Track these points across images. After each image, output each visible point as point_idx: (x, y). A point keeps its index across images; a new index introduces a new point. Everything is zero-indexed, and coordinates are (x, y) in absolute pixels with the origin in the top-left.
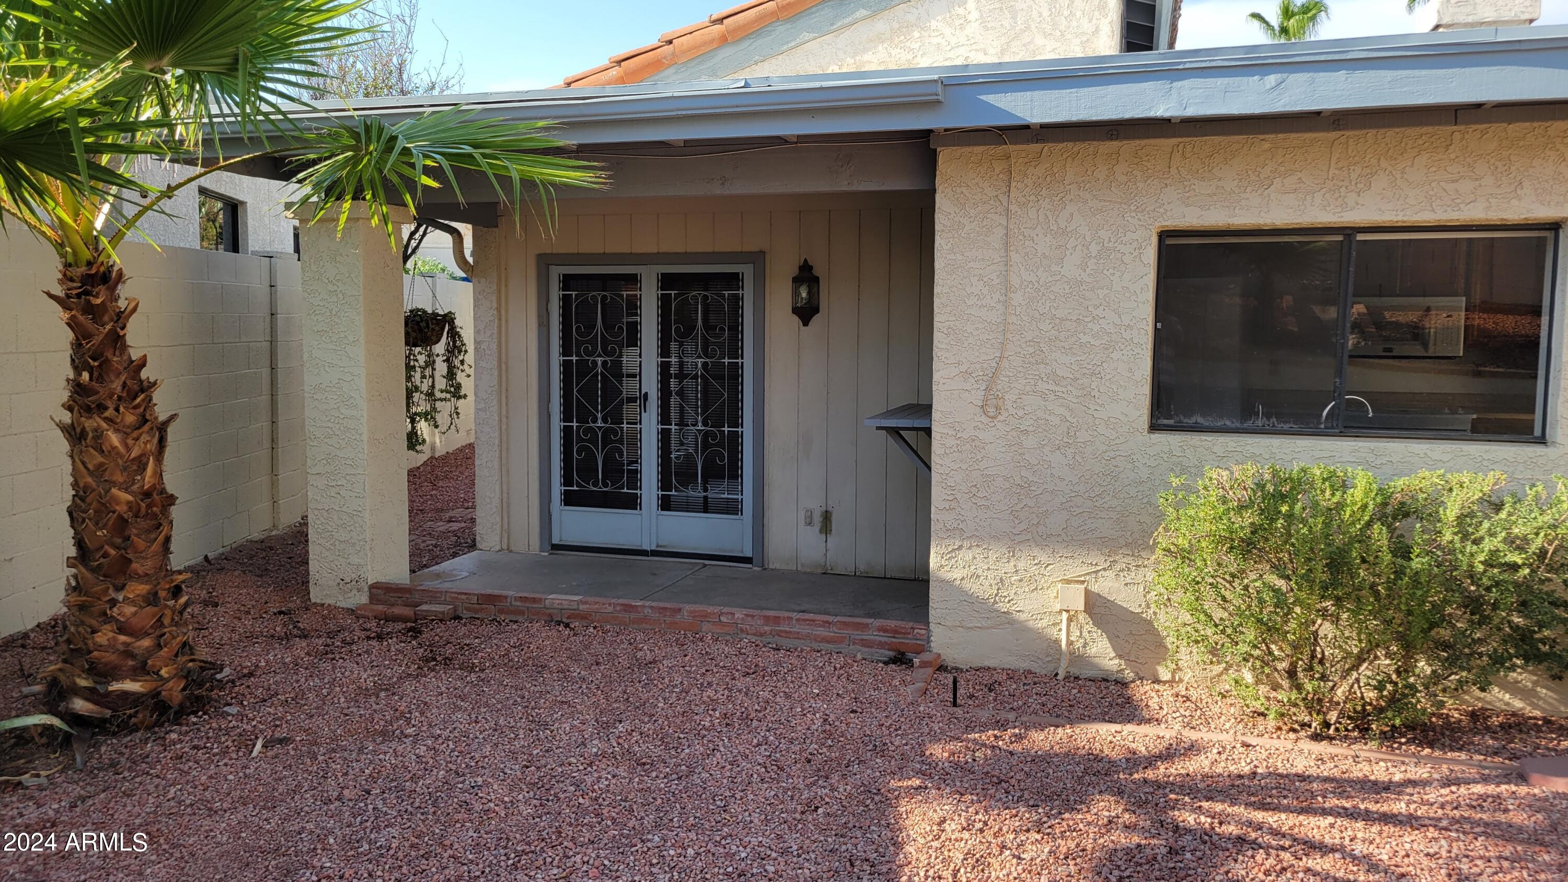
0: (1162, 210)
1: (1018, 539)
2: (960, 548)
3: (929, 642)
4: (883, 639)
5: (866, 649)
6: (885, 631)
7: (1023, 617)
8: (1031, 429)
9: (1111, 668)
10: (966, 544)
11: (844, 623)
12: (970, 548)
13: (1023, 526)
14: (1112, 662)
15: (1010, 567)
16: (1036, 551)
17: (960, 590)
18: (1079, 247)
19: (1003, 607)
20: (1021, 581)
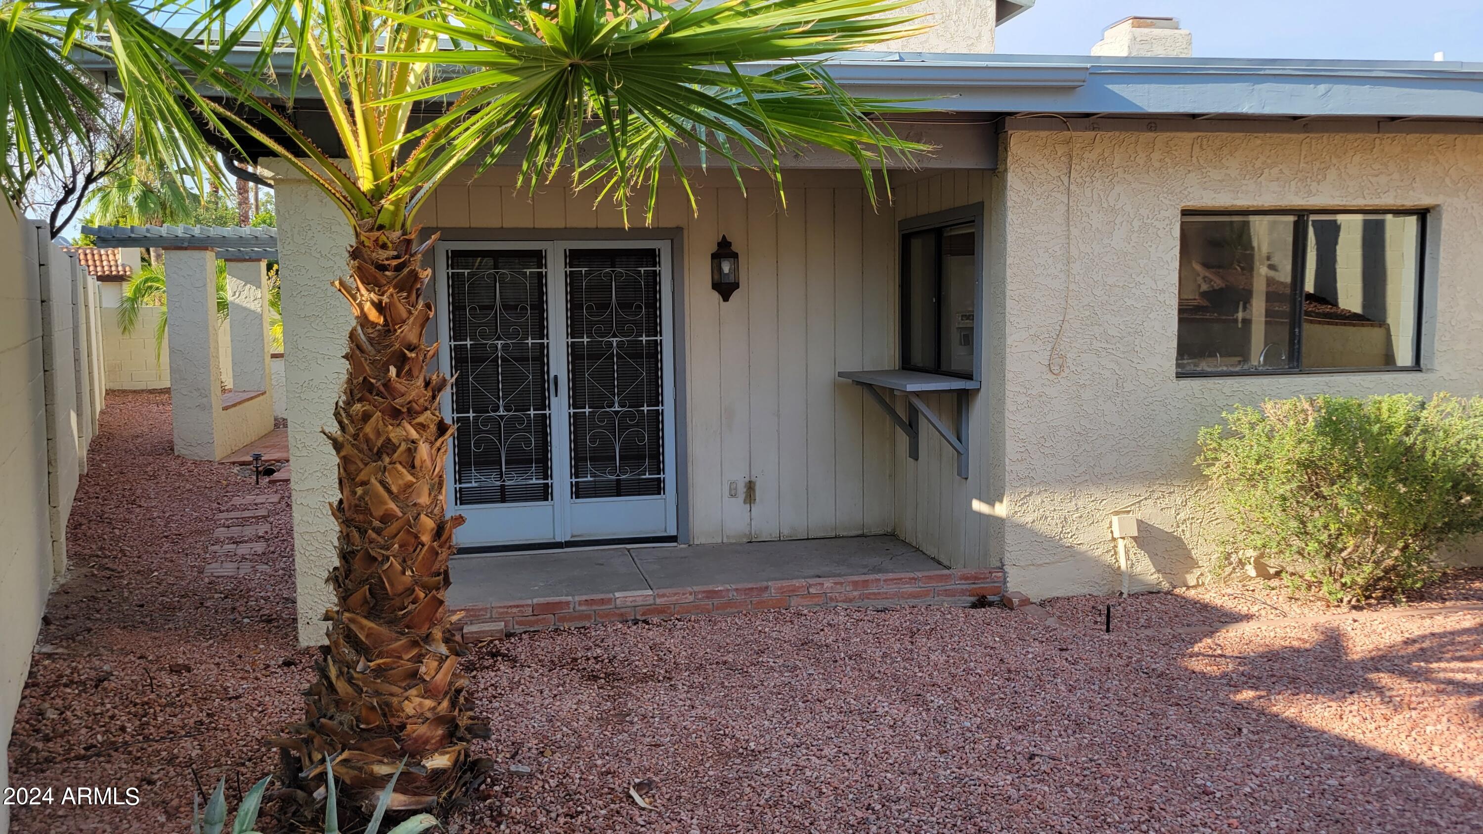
0: (1186, 193)
1: (1078, 480)
2: (1030, 495)
3: (1005, 582)
4: (964, 587)
5: (950, 599)
6: (967, 578)
7: (1084, 548)
10: (1036, 490)
11: (930, 578)
12: (1038, 494)
13: (1082, 469)
14: (1153, 577)
15: (1072, 506)
16: (1093, 490)
17: (1031, 531)
18: (1124, 223)
19: (1068, 542)
20: (1081, 517)
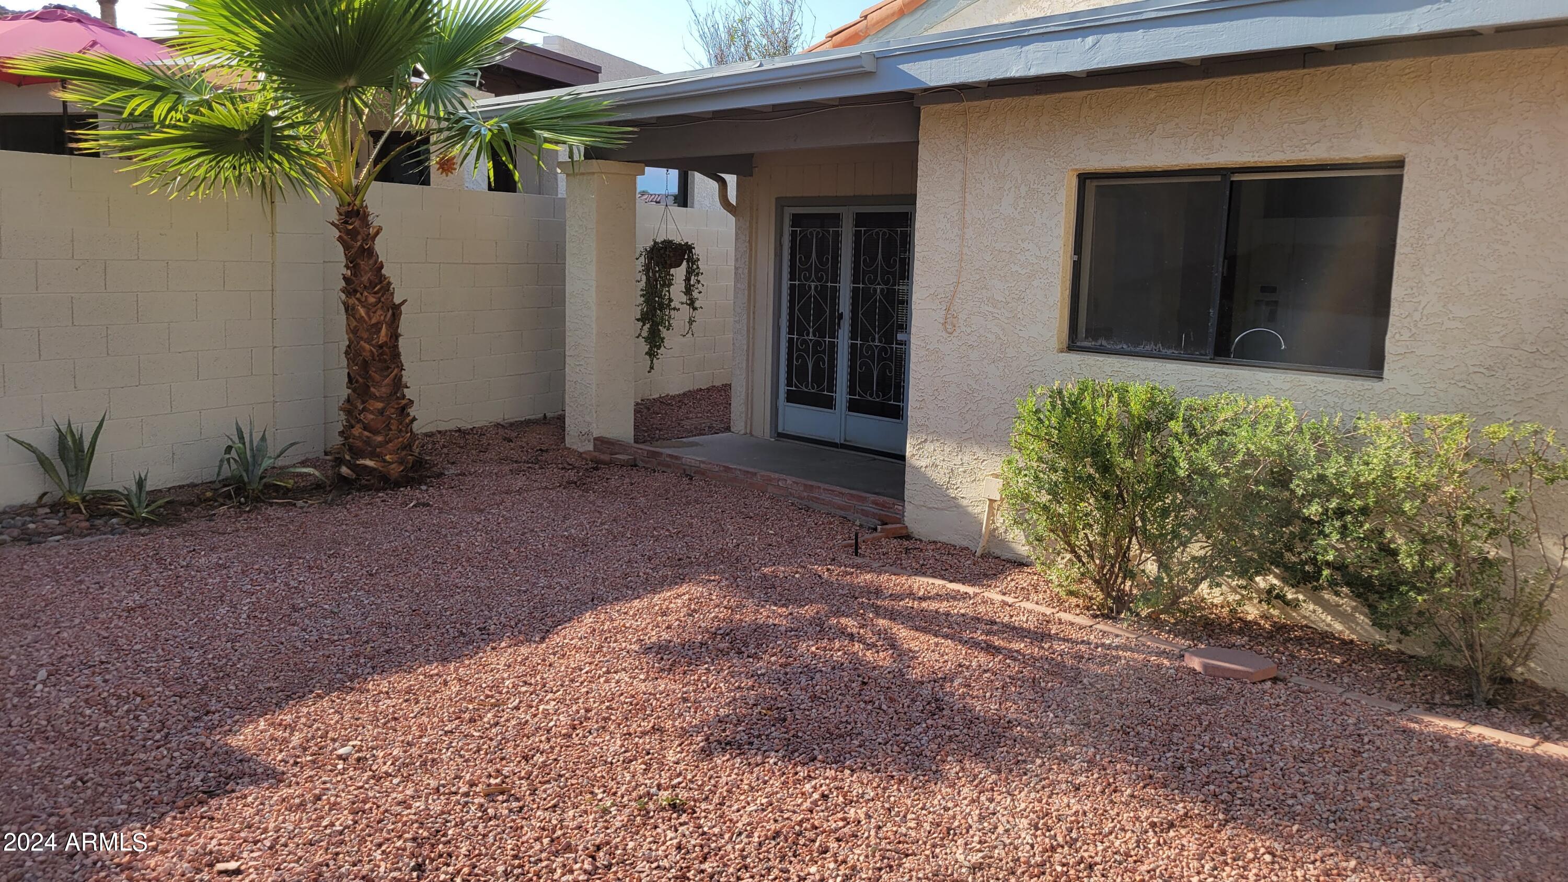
0: (1072, 156)
1: (965, 436)
2: (926, 441)
3: (903, 516)
4: (876, 511)
5: (864, 518)
6: (877, 504)
7: (965, 503)
8: (975, 344)
9: (1023, 553)
10: (930, 438)
11: (851, 495)
12: (932, 442)
13: (967, 426)
14: (1024, 548)
15: (957, 461)
16: (976, 449)
17: (924, 476)
18: (1013, 189)
19: (952, 493)
20: (965, 472)
